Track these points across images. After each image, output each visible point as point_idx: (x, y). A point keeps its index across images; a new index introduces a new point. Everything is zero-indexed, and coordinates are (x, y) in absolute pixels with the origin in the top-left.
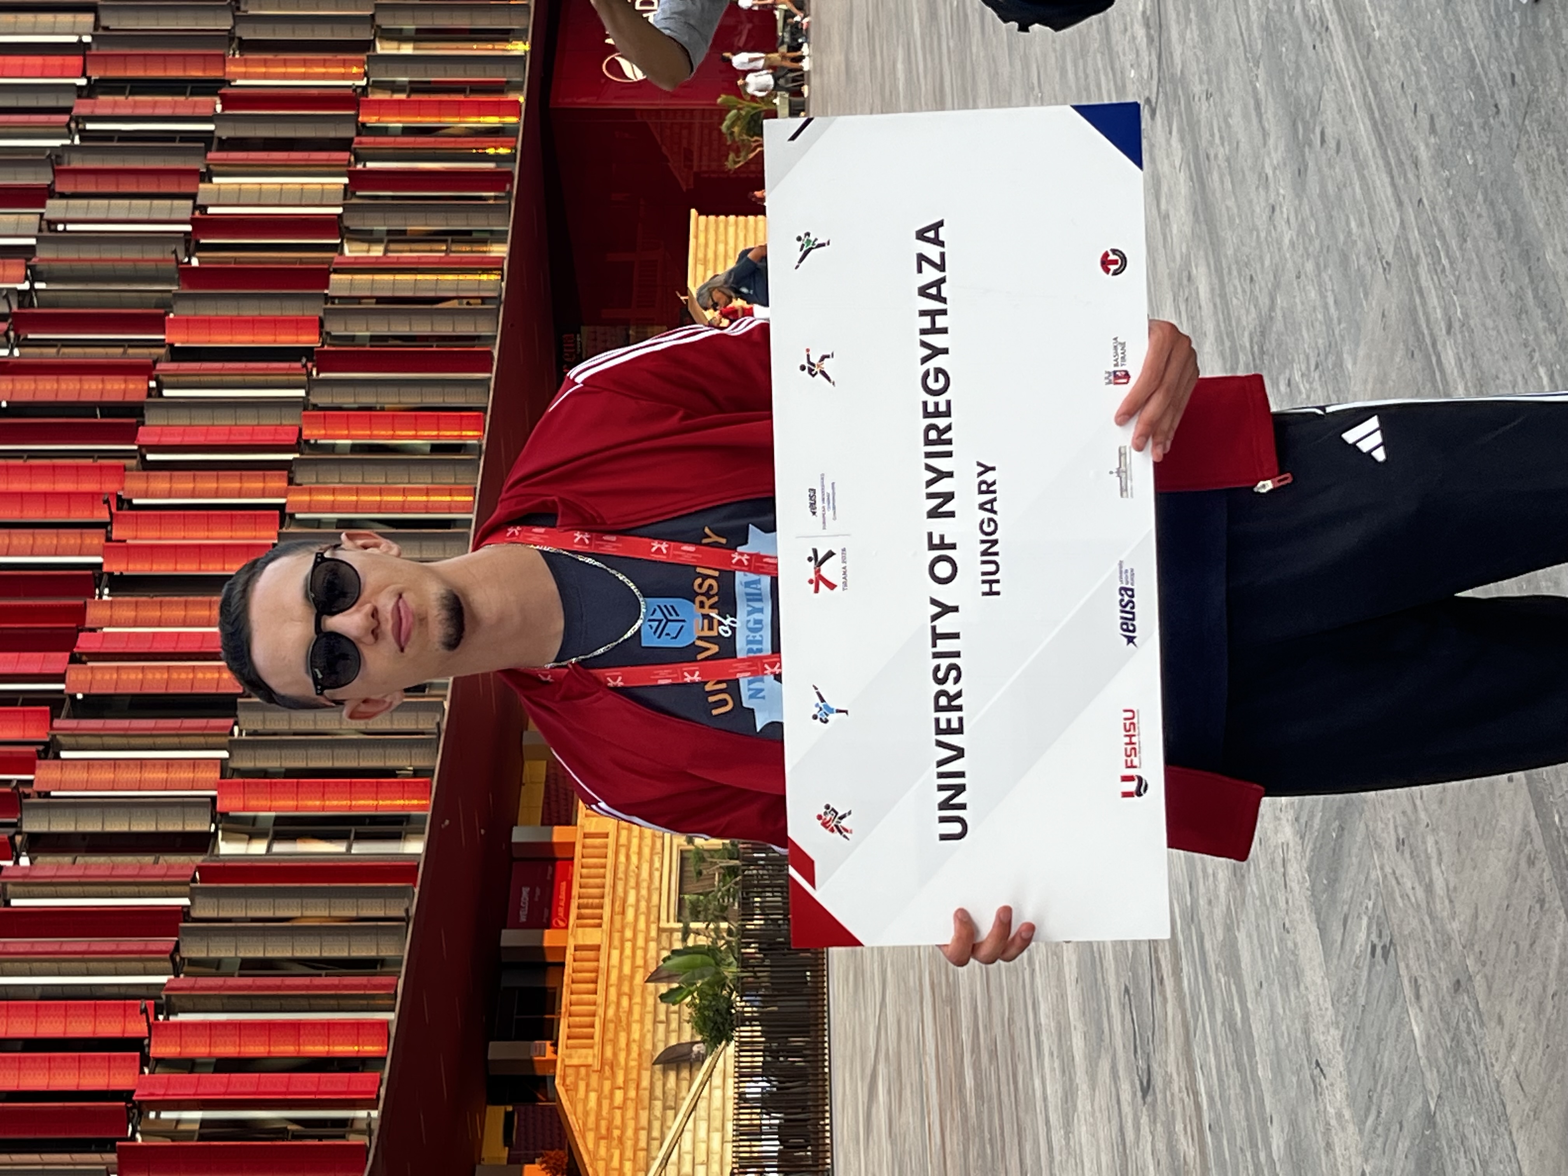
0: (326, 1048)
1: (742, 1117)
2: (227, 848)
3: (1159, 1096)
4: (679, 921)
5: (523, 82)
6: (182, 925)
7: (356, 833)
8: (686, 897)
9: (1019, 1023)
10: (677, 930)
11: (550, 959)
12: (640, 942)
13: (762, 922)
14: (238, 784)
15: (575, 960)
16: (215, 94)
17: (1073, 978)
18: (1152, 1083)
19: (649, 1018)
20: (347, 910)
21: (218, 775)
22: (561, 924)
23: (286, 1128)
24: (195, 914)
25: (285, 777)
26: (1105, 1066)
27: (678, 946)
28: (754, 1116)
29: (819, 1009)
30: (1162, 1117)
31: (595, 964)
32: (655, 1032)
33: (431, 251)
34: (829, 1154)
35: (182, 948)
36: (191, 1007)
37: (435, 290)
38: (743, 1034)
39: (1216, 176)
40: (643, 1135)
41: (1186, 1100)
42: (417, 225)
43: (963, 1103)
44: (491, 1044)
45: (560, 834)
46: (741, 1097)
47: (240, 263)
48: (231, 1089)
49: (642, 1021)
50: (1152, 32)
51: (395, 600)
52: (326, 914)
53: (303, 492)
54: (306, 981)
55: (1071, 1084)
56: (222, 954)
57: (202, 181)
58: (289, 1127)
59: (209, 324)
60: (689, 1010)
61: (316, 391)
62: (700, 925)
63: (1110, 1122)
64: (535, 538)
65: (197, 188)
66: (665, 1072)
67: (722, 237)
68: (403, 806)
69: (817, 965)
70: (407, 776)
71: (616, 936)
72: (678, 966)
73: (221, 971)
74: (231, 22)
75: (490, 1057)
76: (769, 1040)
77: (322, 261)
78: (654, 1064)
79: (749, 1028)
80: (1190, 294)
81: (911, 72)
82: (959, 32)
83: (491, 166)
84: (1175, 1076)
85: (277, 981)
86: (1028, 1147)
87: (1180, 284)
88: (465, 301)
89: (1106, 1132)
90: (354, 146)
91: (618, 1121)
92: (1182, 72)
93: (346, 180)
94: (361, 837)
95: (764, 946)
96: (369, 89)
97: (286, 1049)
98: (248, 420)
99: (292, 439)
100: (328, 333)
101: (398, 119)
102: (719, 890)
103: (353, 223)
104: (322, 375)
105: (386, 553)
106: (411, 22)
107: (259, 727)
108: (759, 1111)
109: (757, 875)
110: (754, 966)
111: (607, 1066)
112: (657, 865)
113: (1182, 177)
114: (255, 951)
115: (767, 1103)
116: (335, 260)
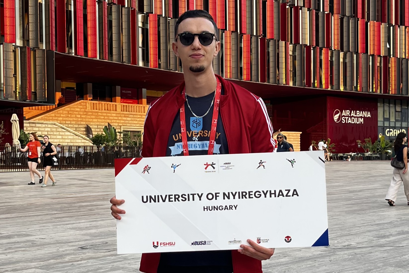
0: (90, 42)
1: (74, 147)
2: (140, 17)
3: (80, 251)
4: (123, 131)
5: (333, 89)
6: (120, 5)
7: (144, 49)
8: (129, 133)
9: (99, 216)
10: (121, 130)
11: (113, 98)
12: (117, 121)
13: (123, 152)
14: (156, 19)
15: (113, 105)
16: (330, 11)
17: (110, 230)
18: (84, 250)
19: (98, 123)
20: (125, 47)
21: (158, 14)
22: (122, 101)
23: (69, 32)
24: (123, 8)
25: (158, 31)
26: (88, 238)
27: (117, 131)
28: (74, 150)
29: (101, 166)
30: (75, 252)
31: (112, 110)
32: (95, 125)
33: (291, 67)
34: (65, 169)
35: (114, 5)
36: (99, 8)
37: (281, 68)
38: (95, 147)
39: (311, 263)
40: (69, 122)
41: (79, 258)
42: (297, 63)
43: (78, 202)
44: (91, 84)
45: (144, 100)
46: (79, 147)
47: (287, 18)
48: (79, 18)
49: (98, 122)
50: (346, 247)
51: (202, 54)
52: (124, 42)
53: (230, 35)
54: (107, 37)
55: (83, 229)
56: (113, 15)
57: (308, 9)
58: (70, 33)
59: (272, 11)
60: (101, 134)
61: (255, 38)
62: (122, 136)
63: (74, 239)
64: (218, 90)
65: (306, 7)
66: (85, 128)
67: (295, 140)
68: (151, 61)
69: (112, 166)
70: (159, 62)
71: (119, 115)
72: (112, 131)
73: (109, 16)
74: (348, 16)
75: (88, 83)
76: (93, 154)
77: (288, 39)
78: (87, 125)
79: (96, 149)
80: (281, 257)
81: (336, 186)
82: (346, 198)
83: (312, 81)
84: (85, 255)
85: (107, 29)
86: (68, 219)
87: (283, 254)
88: (278, 75)
89: (71, 238)
90: (317, 47)
91: (72, 116)
92: (336, 254)
93: (308, 45)
94: (143, 50)
95: (117, 152)
96: (331, 51)
97: (89, 32)
98: (248, 21)
99: (243, 32)
100: (270, 41)
101: (324, 58)
102: (131, 141)
103: (298, 47)
104: (259, 39)
105: (215, 53)
106: (348, 61)
107: (170, 24)
108: (76, 151)
109: (135, 150)
110: (112, 150)
111: (86, 113)
112: (137, 125)
113: (310, 255)
114: (114, 24)
115: (78, 153)
116: (288, 42)
